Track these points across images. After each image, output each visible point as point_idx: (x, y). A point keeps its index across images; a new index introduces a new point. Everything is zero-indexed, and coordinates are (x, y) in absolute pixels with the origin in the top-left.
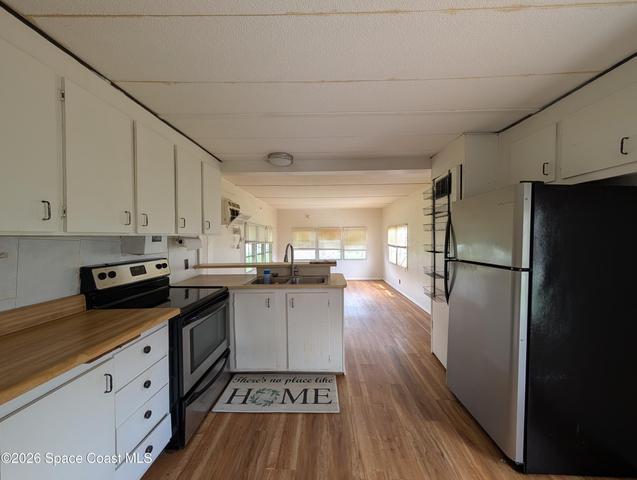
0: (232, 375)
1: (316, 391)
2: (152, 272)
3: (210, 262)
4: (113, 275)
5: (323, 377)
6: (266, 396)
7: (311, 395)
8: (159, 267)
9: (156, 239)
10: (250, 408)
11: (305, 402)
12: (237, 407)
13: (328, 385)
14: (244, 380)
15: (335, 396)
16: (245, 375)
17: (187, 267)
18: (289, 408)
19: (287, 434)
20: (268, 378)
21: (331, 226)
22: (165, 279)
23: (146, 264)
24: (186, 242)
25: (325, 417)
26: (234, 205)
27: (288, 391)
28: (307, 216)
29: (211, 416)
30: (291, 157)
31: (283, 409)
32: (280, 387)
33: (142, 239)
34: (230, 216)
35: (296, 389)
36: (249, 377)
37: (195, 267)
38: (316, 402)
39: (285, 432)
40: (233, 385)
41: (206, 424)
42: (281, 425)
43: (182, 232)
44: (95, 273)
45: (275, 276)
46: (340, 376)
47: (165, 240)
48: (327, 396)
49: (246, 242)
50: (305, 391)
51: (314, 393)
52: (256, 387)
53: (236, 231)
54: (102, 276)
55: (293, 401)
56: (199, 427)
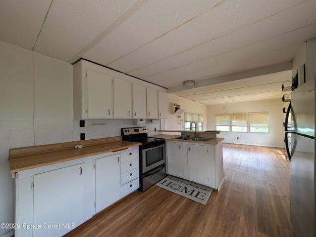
0: (167, 175)
1: (199, 192)
2: (141, 131)
3: (166, 129)
4: (129, 131)
5: (205, 188)
6: (176, 187)
7: (195, 193)
8: (144, 130)
9: (141, 120)
10: (168, 188)
11: (191, 194)
12: (164, 186)
13: (206, 192)
14: (171, 178)
15: (207, 198)
16: (172, 177)
17: (155, 131)
18: (183, 194)
19: (177, 203)
20: (180, 181)
21: (241, 112)
22: (146, 134)
23: (139, 129)
24: (153, 121)
25: (197, 204)
26: (177, 105)
27: (186, 188)
28: (224, 108)
29: (154, 186)
30: (194, 82)
31: (180, 193)
32: (183, 186)
33: (136, 120)
34: (175, 110)
35: (190, 188)
36: (173, 178)
37: (159, 131)
38: (196, 196)
39: (177, 202)
40: (166, 179)
41: (152, 188)
42: (177, 199)
43: (149, 117)
44: (124, 130)
45: (189, 136)
46: (215, 191)
47: (144, 121)
48: (203, 196)
49: (185, 121)
50: (194, 191)
51: (197, 193)
52: (174, 182)
53: (179, 117)
54: (126, 131)
55: (186, 192)
56: (150, 188)
